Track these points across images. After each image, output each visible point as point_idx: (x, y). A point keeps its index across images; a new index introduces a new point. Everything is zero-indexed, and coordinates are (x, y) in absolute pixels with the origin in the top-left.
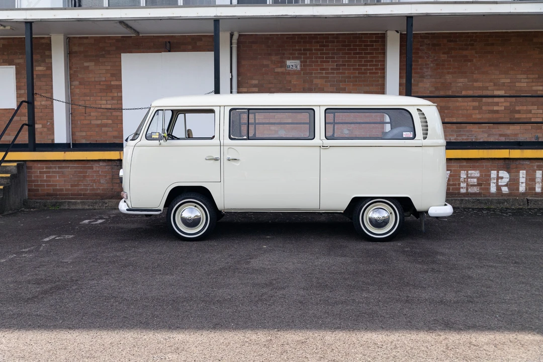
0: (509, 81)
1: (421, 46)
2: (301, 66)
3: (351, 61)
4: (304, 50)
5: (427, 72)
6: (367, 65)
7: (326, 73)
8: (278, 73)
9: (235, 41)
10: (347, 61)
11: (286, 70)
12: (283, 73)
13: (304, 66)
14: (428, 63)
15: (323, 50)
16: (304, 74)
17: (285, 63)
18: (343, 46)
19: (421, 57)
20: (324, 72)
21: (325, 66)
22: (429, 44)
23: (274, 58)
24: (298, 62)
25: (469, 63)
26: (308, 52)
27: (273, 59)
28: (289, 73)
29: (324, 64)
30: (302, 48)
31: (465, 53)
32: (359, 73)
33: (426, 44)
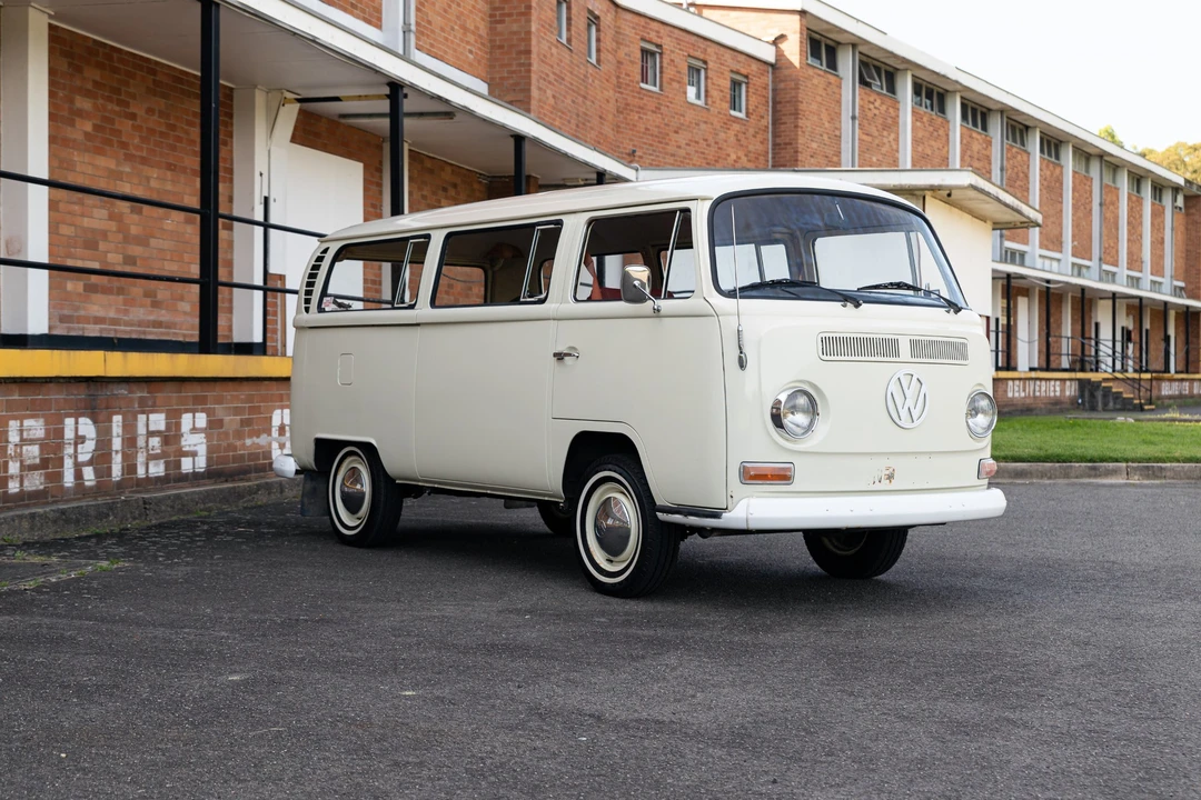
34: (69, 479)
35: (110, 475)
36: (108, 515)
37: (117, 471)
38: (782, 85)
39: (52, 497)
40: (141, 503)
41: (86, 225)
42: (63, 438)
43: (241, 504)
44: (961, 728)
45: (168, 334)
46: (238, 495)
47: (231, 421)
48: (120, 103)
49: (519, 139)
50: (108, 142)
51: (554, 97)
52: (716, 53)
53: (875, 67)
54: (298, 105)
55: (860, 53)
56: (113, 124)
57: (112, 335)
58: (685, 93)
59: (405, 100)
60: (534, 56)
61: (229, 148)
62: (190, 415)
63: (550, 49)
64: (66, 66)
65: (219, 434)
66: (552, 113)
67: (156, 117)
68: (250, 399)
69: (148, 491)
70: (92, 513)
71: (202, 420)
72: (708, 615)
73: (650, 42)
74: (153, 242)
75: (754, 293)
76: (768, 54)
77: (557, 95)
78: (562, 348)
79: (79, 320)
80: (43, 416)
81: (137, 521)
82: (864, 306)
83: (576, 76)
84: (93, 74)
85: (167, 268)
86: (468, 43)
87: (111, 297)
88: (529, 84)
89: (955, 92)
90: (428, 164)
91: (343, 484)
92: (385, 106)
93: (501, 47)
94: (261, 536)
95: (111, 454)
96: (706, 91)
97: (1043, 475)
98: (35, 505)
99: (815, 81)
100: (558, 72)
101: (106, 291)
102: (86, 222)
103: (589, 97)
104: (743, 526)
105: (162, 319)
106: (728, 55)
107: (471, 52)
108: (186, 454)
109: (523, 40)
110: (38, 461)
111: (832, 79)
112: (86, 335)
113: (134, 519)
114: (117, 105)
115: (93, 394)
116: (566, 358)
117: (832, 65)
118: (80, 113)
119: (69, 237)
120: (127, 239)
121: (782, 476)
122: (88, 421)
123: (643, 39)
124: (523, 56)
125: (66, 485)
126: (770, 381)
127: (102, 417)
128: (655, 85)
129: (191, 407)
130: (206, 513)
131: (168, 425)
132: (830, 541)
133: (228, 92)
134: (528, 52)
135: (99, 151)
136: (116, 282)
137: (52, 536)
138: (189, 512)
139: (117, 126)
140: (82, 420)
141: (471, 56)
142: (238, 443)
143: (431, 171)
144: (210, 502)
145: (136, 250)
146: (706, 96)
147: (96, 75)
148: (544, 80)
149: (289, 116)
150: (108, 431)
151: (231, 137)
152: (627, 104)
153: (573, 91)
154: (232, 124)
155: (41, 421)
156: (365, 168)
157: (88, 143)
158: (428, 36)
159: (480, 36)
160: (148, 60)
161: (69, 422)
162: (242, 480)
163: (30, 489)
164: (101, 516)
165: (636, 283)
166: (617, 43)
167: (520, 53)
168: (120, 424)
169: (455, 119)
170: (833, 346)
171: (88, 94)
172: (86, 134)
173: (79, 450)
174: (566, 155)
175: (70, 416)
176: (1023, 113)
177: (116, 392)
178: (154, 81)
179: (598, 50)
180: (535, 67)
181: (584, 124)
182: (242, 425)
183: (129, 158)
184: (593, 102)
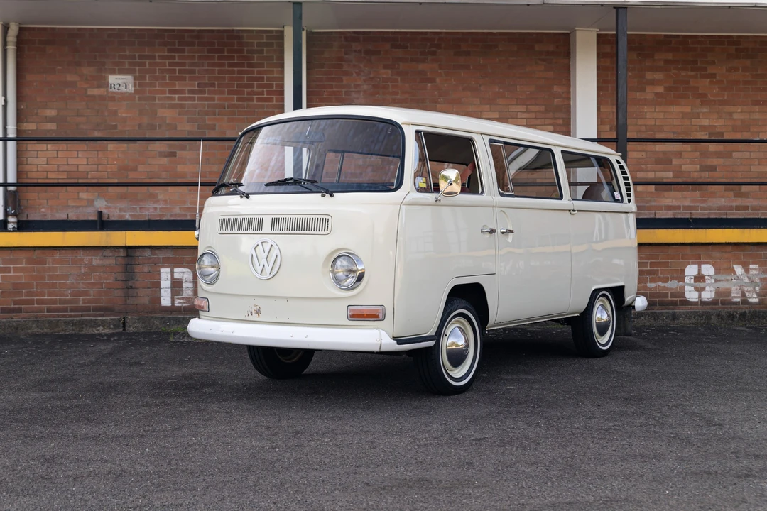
0: (497, 116)
1: (346, 54)
2: (135, 86)
3: (224, 79)
4: (141, 57)
5: (358, 98)
6: (252, 86)
7: (180, 99)
8: (93, 96)
9: (12, 38)
10: (217, 79)
11: (107, 91)
12: (102, 98)
13: (140, 85)
14: (359, 83)
15: (173, 58)
16: (140, 99)
17: (106, 79)
18: (209, 51)
19: (346, 73)
20: (177, 96)
21: (178, 85)
22: (360, 51)
23: (86, 70)
24: (129, 79)
25: (429, 85)
26: (147, 62)
27: (85, 72)
28: (113, 98)
29: (177, 82)
30: (137, 54)
31: (421, 67)
32: (239, 100)
33: (355, 51)
41: (657, 150)
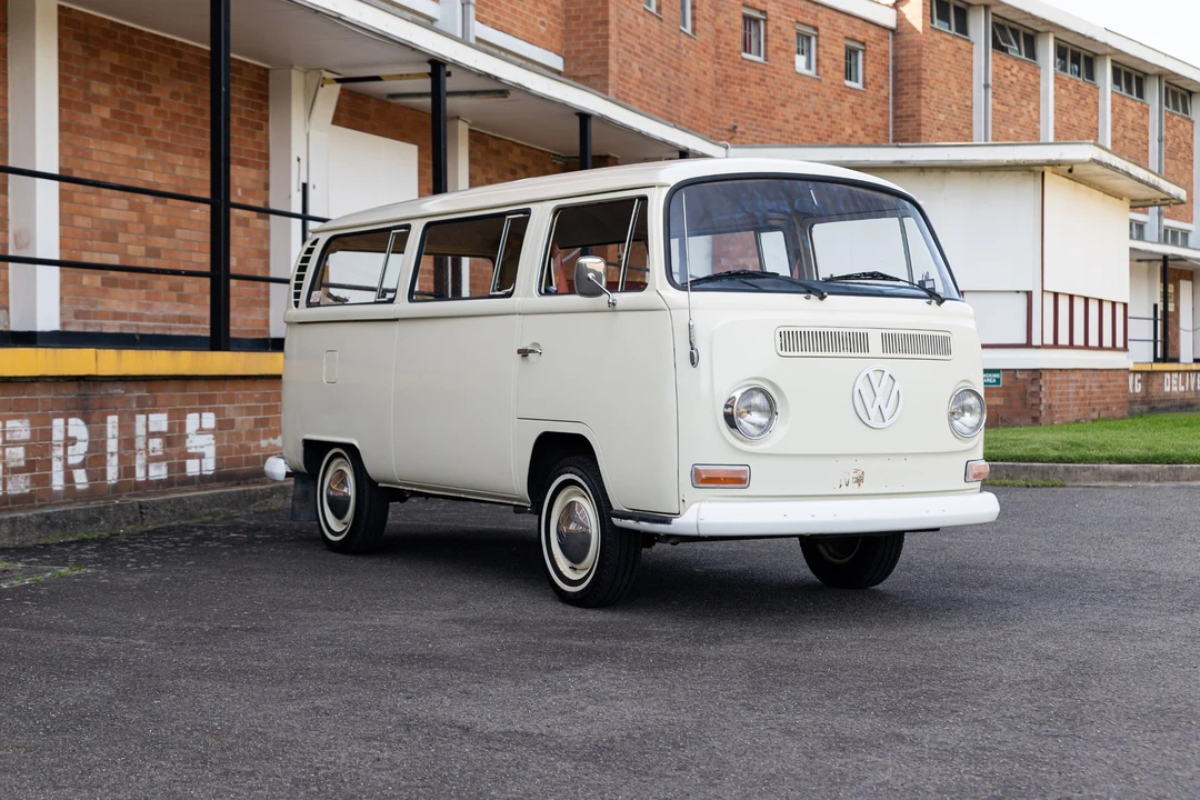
34: (58, 482)
35: (104, 476)
36: (99, 520)
37: (112, 474)
38: (903, 52)
39: (39, 501)
40: (137, 507)
42: (51, 439)
43: (252, 508)
44: (842, 744)
45: (196, 329)
46: (250, 499)
47: (244, 422)
48: (140, 87)
49: (584, 118)
50: (129, 129)
51: (641, 70)
52: (828, 19)
53: (1012, 30)
54: (339, 86)
55: (993, 14)
56: (133, 109)
57: (133, 331)
58: (793, 63)
59: (448, 79)
60: (612, 26)
61: (264, 132)
62: (196, 415)
63: (636, 18)
64: (80, 49)
65: (230, 434)
66: (638, 87)
67: (181, 101)
68: (265, 398)
69: (148, 495)
70: (81, 516)
71: (209, 420)
72: (663, 626)
73: (754, 8)
74: (179, 233)
75: (709, 285)
76: (889, 19)
77: (645, 68)
78: (526, 345)
79: (97, 315)
80: (28, 417)
81: (133, 526)
82: (829, 298)
83: (667, 46)
84: (110, 57)
85: (194, 259)
86: (540, 14)
87: (131, 291)
88: (607, 57)
89: (1105, 55)
90: (493, 144)
91: (329, 487)
92: (425, 85)
93: (577, 18)
94: (251, 542)
95: (105, 457)
96: (817, 60)
97: (1150, 477)
98: (20, 509)
99: (942, 47)
100: (645, 43)
101: (127, 285)
102: (104, 213)
103: (682, 69)
104: (693, 532)
105: (190, 314)
106: (842, 20)
107: (543, 23)
108: (192, 456)
109: (599, 9)
110: (22, 463)
111: (961, 43)
112: (105, 330)
113: (129, 523)
114: (139, 89)
115: (85, 394)
116: (530, 355)
117: (962, 28)
118: (97, 99)
119: (85, 229)
120: (150, 230)
121: (737, 480)
122: (80, 422)
123: (745, 5)
124: (600, 28)
125: (55, 488)
126: (724, 378)
127: (94, 418)
128: (759, 55)
129: (197, 406)
130: (210, 518)
131: (171, 427)
132: (826, 548)
133: (263, 73)
134: (606, 23)
135: (118, 138)
136: (138, 277)
137: (34, 542)
138: (192, 517)
139: (137, 112)
140: (72, 421)
141: (543, 28)
142: (252, 445)
143: (497, 153)
144: (217, 506)
145: (160, 242)
146: (817, 66)
147: (115, 58)
148: (629, 51)
149: (329, 97)
150: (103, 432)
151: (267, 120)
152: (729, 77)
153: (664, 63)
154: (267, 107)
155: (26, 422)
156: (420, 151)
157: (106, 130)
158: (492, 8)
159: (554, 7)
160: (173, 41)
161: (58, 423)
162: (257, 483)
163: (14, 492)
164: (91, 520)
165: (591, 275)
166: (717, 10)
167: (597, 24)
168: (116, 425)
169: (510, 97)
170: (792, 340)
171: (104, 78)
172: (104, 121)
173: (70, 452)
174: (640, 134)
175: (59, 416)
176: (1184, 78)
177: (111, 392)
178: (180, 64)
179: (694, 19)
180: (613, 38)
181: (677, 99)
182: (256, 426)
183: (152, 144)
184: (687, 75)
